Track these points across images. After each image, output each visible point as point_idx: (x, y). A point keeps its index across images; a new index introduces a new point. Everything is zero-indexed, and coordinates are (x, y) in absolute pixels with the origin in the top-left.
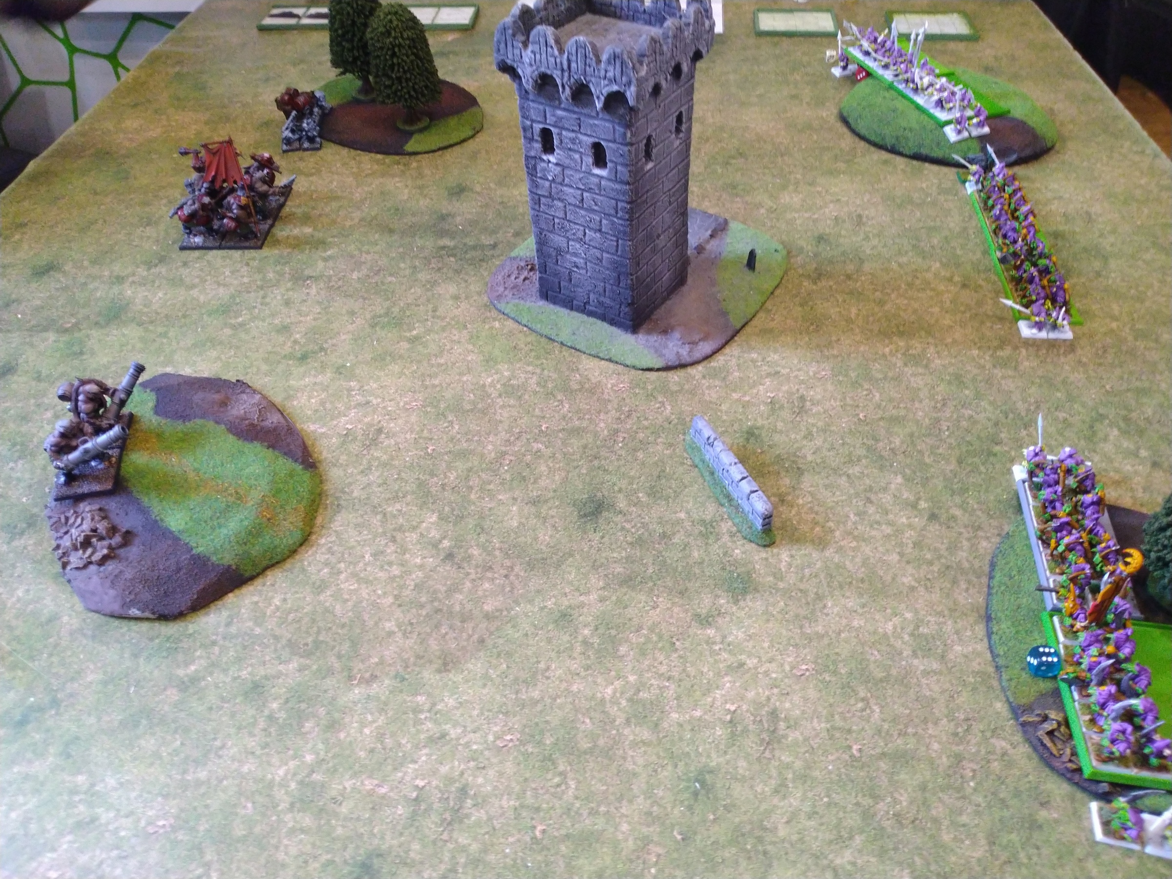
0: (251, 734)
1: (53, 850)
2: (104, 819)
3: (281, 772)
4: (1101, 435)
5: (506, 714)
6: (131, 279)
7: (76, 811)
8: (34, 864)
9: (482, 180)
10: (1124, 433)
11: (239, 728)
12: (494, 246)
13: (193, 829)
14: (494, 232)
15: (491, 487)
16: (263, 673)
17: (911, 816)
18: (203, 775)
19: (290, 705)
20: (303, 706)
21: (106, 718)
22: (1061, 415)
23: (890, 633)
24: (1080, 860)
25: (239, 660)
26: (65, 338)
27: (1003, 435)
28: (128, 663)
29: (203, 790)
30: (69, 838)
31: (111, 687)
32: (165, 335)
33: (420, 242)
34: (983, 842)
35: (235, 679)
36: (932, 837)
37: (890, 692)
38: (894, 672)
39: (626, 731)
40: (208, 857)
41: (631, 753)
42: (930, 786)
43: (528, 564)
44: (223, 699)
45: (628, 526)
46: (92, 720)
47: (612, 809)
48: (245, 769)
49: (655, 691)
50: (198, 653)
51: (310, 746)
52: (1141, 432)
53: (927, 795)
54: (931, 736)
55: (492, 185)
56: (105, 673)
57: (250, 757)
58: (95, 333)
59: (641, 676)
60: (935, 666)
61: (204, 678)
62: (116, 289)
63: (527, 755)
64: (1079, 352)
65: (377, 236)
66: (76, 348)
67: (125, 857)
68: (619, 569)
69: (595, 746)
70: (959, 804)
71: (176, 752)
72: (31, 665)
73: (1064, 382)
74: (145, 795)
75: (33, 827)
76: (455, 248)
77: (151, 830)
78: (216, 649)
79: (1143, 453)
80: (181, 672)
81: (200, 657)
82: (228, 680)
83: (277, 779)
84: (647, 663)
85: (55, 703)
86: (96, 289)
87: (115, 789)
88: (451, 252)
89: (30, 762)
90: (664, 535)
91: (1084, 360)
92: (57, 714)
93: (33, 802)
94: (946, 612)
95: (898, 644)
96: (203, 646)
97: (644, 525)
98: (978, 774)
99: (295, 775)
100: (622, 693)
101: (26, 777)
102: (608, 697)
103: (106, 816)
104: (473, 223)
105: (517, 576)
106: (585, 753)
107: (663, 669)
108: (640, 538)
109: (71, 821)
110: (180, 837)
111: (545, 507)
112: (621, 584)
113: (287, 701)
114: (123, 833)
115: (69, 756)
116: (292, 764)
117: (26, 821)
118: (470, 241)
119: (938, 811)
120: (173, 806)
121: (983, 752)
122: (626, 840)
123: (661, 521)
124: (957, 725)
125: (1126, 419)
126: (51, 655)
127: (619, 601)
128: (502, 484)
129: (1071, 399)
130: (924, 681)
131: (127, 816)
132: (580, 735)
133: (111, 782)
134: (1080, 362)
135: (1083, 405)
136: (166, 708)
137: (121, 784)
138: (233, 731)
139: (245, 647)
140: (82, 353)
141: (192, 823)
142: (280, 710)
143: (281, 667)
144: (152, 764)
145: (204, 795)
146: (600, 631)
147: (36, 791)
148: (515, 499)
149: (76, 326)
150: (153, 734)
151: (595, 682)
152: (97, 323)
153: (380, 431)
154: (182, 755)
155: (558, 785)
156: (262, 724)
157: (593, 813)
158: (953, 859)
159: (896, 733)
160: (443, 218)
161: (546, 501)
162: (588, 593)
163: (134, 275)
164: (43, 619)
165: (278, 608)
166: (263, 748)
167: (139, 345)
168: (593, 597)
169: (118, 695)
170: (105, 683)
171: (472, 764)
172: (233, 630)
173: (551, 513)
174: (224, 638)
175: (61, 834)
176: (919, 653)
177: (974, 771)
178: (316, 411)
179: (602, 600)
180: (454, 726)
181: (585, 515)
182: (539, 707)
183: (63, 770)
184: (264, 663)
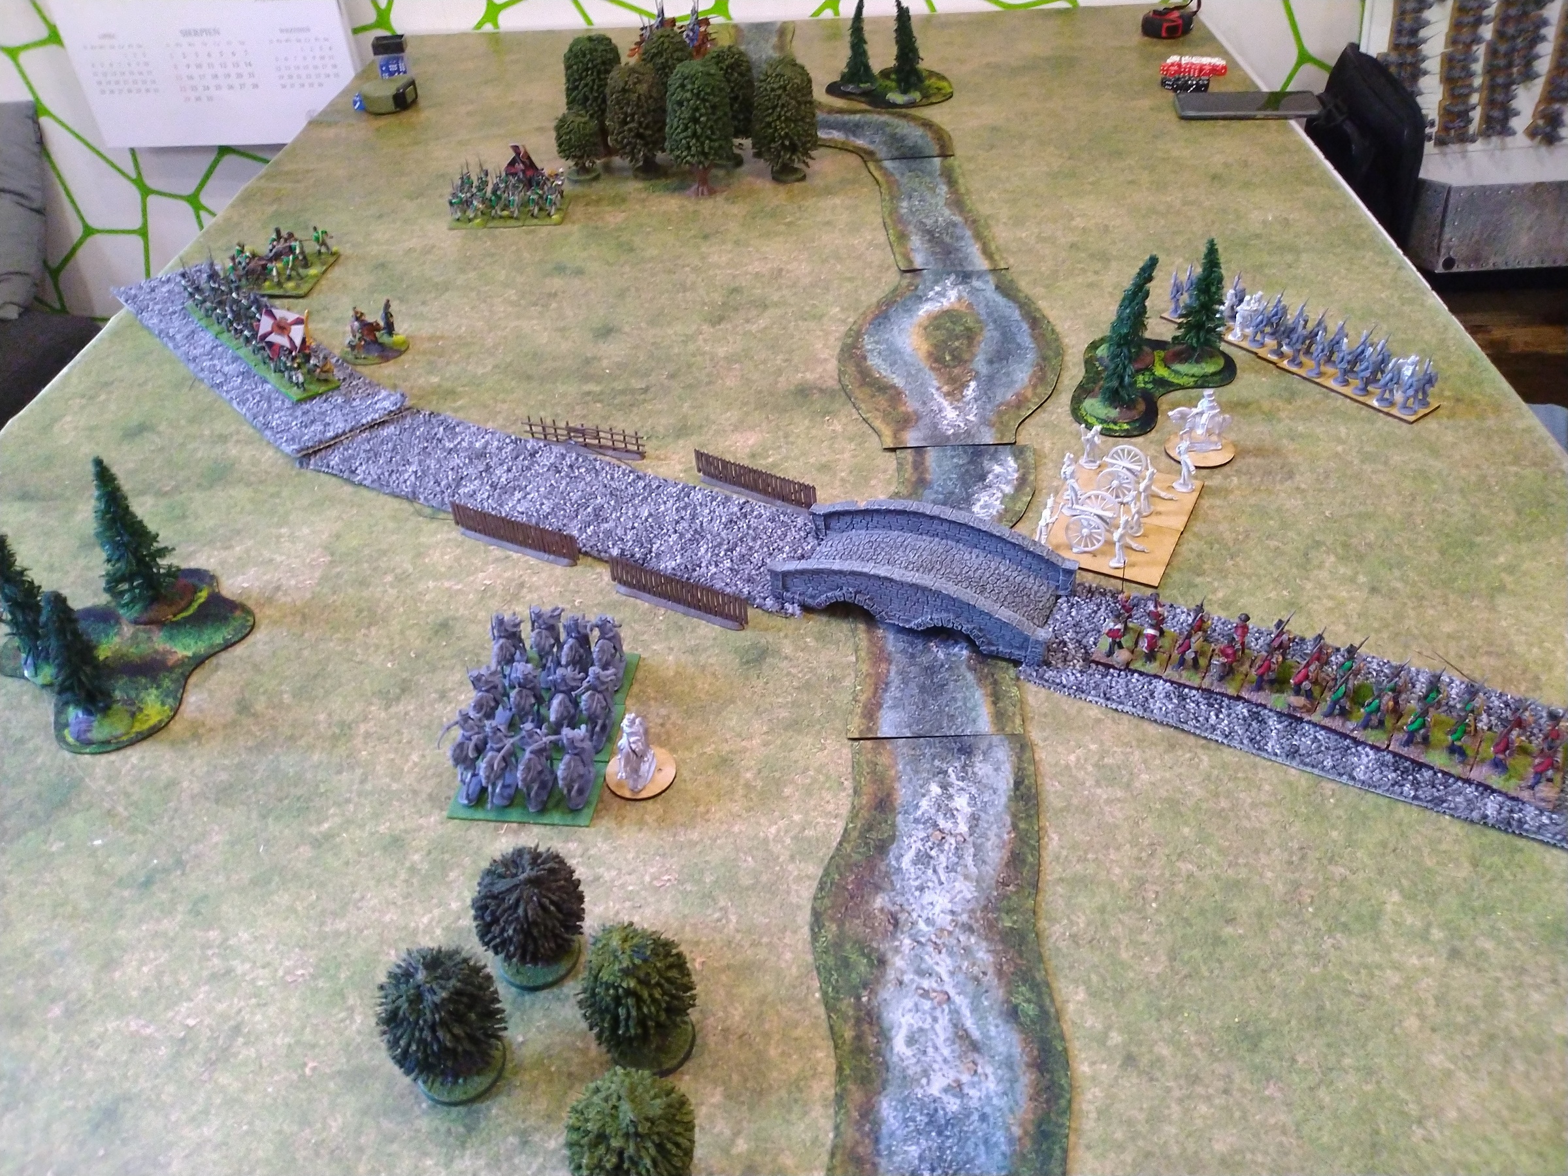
0: (392, 885)
1: (190, 1000)
2: (240, 970)
3: (425, 920)
4: (1316, 562)
5: (664, 855)
6: (235, 438)
7: (210, 964)
8: (170, 1014)
9: (631, 319)
10: (1342, 559)
11: (379, 881)
12: (646, 390)
13: (333, 978)
14: (647, 375)
15: (645, 637)
16: (402, 827)
17: (1088, 937)
18: (341, 926)
19: (432, 856)
20: (447, 856)
21: (235, 877)
22: (1273, 543)
23: (1072, 765)
24: (1264, 971)
25: (376, 816)
26: (164, 502)
27: (1206, 567)
28: (255, 824)
29: (342, 940)
30: (206, 988)
31: (238, 848)
32: (277, 495)
33: (561, 388)
34: (1163, 958)
35: (372, 834)
36: (1110, 955)
37: (1070, 820)
38: (1075, 801)
39: (791, 867)
40: (351, 1002)
41: (794, 887)
42: (1109, 908)
43: (686, 712)
44: (360, 854)
45: (794, 671)
46: (221, 879)
47: (775, 940)
48: (387, 918)
49: (821, 828)
50: (331, 811)
51: (455, 893)
52: (1360, 558)
53: (1106, 916)
54: (1112, 861)
55: (643, 325)
56: (231, 834)
57: (392, 907)
58: (198, 496)
59: (807, 814)
60: (1119, 794)
61: (338, 835)
62: (218, 449)
63: (685, 894)
64: (1298, 477)
65: (513, 383)
66: (178, 512)
67: (265, 1005)
68: (784, 714)
69: (757, 882)
70: (1141, 923)
71: (312, 906)
72: (150, 828)
73: (1279, 510)
74: (281, 947)
75: (167, 979)
76: (602, 393)
77: (289, 979)
78: (351, 807)
79: (1362, 579)
80: (314, 830)
81: (334, 815)
82: (366, 835)
83: (421, 927)
84: (812, 802)
85: (180, 863)
86: (195, 450)
87: (250, 943)
88: (598, 398)
89: (158, 921)
90: (833, 679)
91: (1303, 486)
92: (183, 874)
93: (164, 957)
94: (1134, 743)
95: (1081, 775)
96: (337, 804)
97: (812, 670)
98: (1161, 896)
99: (439, 922)
100: (786, 832)
101: (156, 935)
102: (771, 837)
103: (240, 968)
104: (621, 366)
105: (674, 724)
106: (747, 889)
107: (831, 807)
108: (807, 682)
109: (205, 973)
110: (321, 985)
111: (704, 656)
112: (786, 729)
113: (429, 853)
114: (260, 983)
115: (198, 913)
116: (436, 912)
117: (158, 975)
118: (619, 385)
119: (1117, 930)
120: (312, 956)
121: (1167, 875)
122: (789, 968)
123: (830, 665)
124: (1142, 850)
125: (1345, 545)
126: (172, 819)
127: (784, 745)
128: (656, 634)
129: (1284, 525)
130: (1107, 809)
131: (264, 967)
132: (742, 872)
133: (245, 936)
134: (1298, 488)
135: (1299, 534)
136: (300, 865)
137: (256, 938)
138: (372, 883)
139: (382, 804)
140: (184, 517)
141: (332, 972)
142: (422, 862)
143: (421, 821)
144: (286, 919)
145: (342, 945)
146: (765, 773)
147: (167, 947)
148: (671, 649)
149: (177, 489)
150: (287, 890)
151: (758, 823)
152: (199, 485)
153: (522, 585)
154: (319, 909)
155: (719, 920)
156: (403, 875)
157: (754, 944)
158: (1131, 975)
159: (1074, 860)
160: (587, 362)
161: (705, 650)
162: (751, 738)
163: (238, 432)
164: (161, 785)
165: (416, 764)
166: (405, 898)
167: (249, 507)
168: (756, 741)
169: (247, 853)
170: (232, 844)
171: (628, 904)
172: (368, 787)
173: (711, 661)
174: (359, 795)
175: (196, 985)
176: (1103, 783)
177: (1157, 893)
178: (450, 568)
179: (766, 744)
180: (608, 869)
181: (748, 662)
182: (699, 848)
183: (193, 927)
184: (403, 818)
